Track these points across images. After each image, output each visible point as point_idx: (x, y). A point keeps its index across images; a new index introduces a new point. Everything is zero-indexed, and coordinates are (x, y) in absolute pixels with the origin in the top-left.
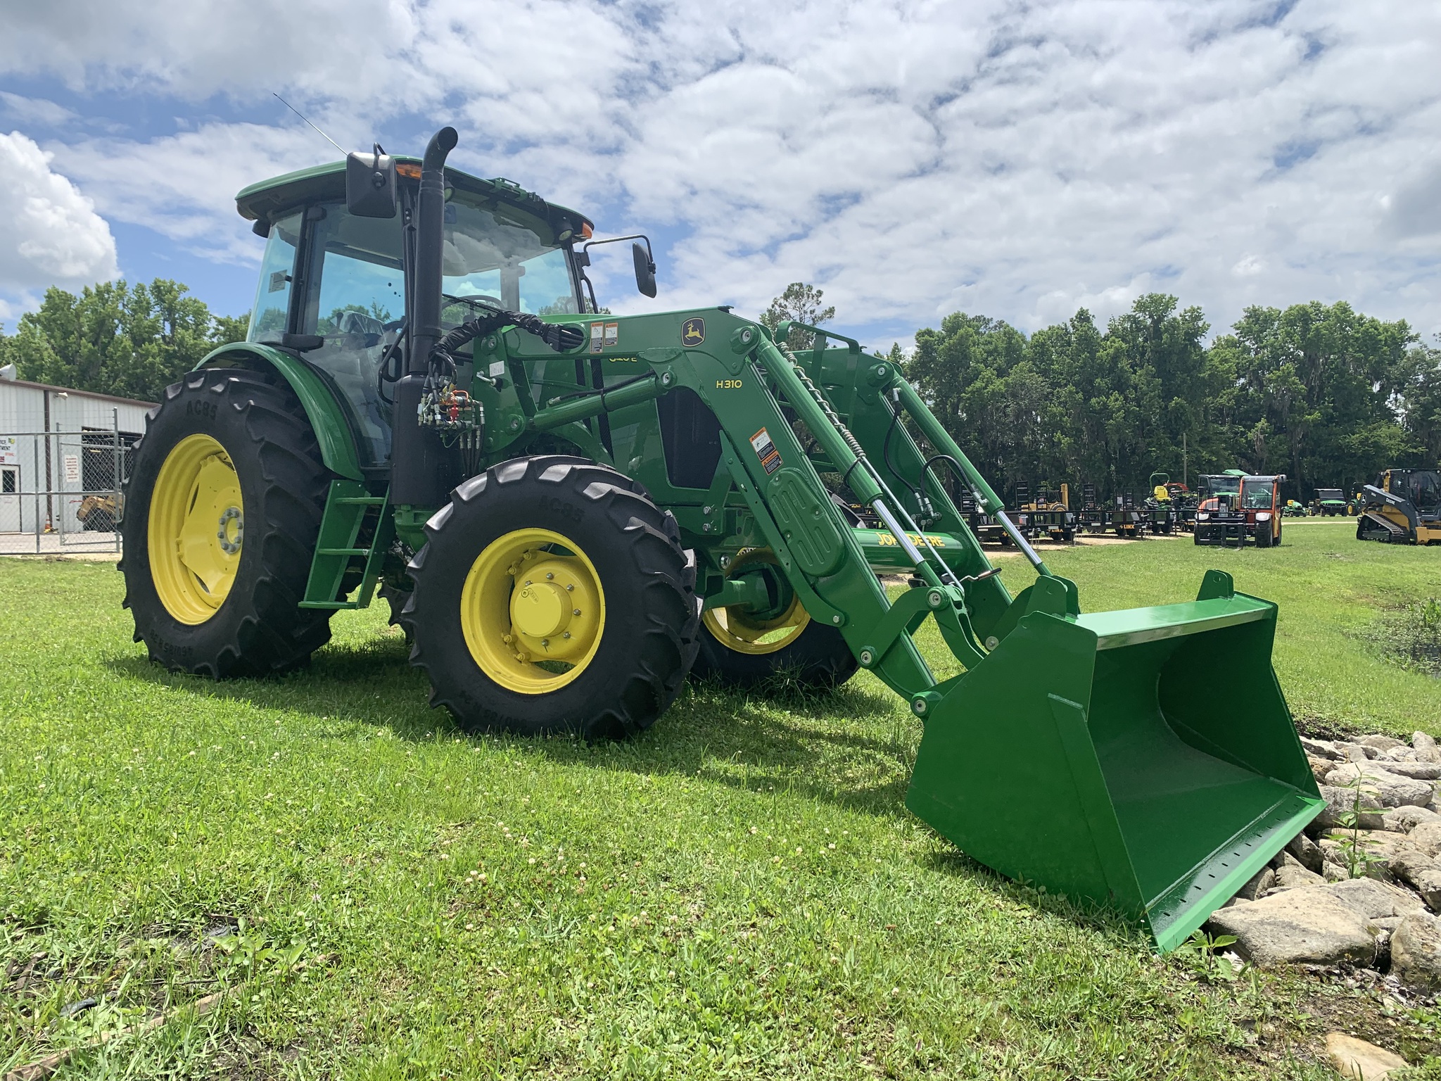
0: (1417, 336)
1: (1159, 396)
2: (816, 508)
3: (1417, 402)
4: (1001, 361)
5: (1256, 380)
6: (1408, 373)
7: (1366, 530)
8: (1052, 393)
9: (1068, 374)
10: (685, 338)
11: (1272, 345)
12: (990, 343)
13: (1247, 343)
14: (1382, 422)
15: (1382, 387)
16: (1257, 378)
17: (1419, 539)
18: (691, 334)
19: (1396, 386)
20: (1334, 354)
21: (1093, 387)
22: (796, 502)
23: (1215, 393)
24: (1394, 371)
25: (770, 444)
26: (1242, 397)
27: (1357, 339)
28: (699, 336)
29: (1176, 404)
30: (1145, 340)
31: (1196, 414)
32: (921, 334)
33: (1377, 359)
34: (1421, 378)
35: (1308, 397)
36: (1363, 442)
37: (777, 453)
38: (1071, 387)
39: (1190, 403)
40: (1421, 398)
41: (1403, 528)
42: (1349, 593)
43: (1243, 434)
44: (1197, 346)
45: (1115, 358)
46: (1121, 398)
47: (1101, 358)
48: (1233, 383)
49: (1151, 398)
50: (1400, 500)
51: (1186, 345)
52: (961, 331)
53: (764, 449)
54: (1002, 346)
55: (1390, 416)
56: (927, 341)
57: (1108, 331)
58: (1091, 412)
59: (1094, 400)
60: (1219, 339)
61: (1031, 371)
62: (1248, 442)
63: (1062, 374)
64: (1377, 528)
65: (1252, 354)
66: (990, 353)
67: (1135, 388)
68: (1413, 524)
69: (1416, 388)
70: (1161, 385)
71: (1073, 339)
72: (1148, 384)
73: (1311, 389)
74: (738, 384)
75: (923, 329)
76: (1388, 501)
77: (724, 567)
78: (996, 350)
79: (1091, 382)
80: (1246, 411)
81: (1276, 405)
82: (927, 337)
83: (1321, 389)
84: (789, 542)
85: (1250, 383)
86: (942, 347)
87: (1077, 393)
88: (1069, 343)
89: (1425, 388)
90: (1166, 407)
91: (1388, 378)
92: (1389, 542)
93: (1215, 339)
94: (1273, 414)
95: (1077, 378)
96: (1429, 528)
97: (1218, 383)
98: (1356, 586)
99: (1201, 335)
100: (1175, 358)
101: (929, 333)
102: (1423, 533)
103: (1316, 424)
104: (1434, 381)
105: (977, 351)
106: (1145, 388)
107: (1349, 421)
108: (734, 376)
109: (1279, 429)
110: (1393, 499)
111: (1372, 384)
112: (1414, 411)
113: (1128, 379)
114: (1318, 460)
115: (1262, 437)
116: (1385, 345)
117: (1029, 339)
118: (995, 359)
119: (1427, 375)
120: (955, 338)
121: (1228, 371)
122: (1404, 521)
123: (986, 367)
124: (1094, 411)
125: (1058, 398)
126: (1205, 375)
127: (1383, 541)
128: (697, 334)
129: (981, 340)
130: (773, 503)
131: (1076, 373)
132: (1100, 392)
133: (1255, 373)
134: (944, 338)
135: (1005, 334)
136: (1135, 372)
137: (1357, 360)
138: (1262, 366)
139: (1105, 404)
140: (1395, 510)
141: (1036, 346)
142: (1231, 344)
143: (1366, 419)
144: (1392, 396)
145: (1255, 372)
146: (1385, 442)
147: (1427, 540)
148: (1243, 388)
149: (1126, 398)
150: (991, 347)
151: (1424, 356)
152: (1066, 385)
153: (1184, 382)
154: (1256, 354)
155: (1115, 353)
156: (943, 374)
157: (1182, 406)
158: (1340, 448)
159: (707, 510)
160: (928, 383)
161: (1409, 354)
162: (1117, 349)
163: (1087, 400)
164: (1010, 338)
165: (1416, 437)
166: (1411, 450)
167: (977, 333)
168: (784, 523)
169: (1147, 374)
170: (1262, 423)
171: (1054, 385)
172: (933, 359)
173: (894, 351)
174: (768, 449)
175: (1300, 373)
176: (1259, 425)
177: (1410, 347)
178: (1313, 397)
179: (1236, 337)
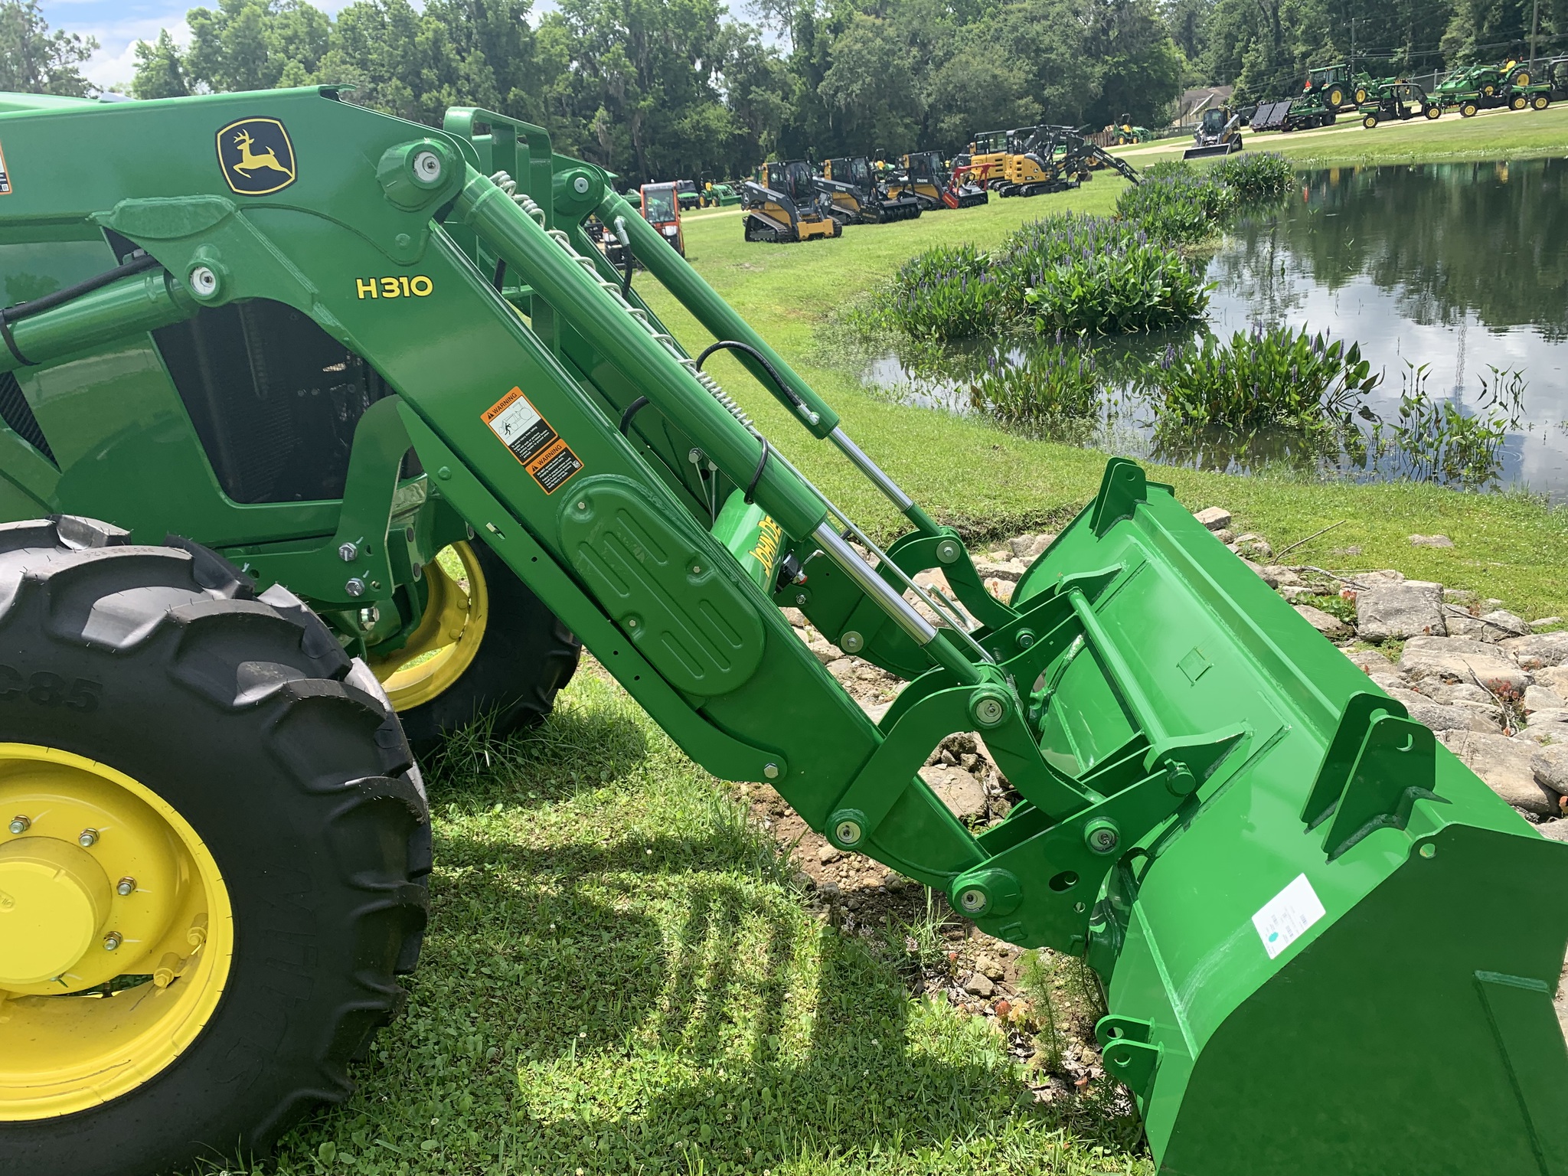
0: (727, 8)
1: (494, 87)
2: (692, 561)
3: (735, 80)
4: (306, 51)
5: (589, 63)
6: (723, 48)
7: (753, 229)
8: (375, 89)
9: (390, 65)
10: (233, 174)
11: (598, 23)
12: (287, 26)
13: (573, 21)
14: (710, 103)
15: (704, 66)
16: (589, 61)
17: (801, 235)
18: (251, 162)
19: (715, 64)
20: (657, 30)
21: (421, 79)
22: (642, 550)
23: (550, 81)
24: (712, 47)
25: (540, 426)
26: (578, 84)
27: (675, 14)
28: (275, 166)
29: (515, 95)
30: (469, 18)
31: (537, 107)
32: (193, 17)
33: (696, 34)
34: (736, 54)
35: (640, 82)
36: (696, 127)
37: (562, 444)
38: (395, 82)
39: (528, 93)
40: (739, 76)
41: (786, 225)
42: (779, 310)
43: (585, 126)
44: (524, 25)
45: (436, 43)
46: (454, 91)
47: (421, 43)
48: (568, 66)
49: (487, 90)
50: (781, 196)
51: (513, 24)
52: (245, 10)
53: (527, 437)
54: (302, 30)
55: (713, 96)
56: (203, 26)
57: (425, 9)
58: (426, 111)
59: (425, 97)
60: (545, 16)
61: (344, 62)
62: (591, 134)
63: (383, 66)
64: (762, 227)
65: (580, 32)
66: (290, 40)
67: (468, 79)
68: (794, 220)
69: (733, 65)
70: (494, 73)
71: (387, 19)
72: (481, 71)
73: (641, 70)
74: (422, 286)
75: (195, 9)
76: (769, 197)
77: (369, 625)
78: (296, 35)
79: (418, 74)
80: (584, 99)
81: (611, 91)
82: (201, 20)
83: (651, 70)
84: (636, 636)
85: (583, 66)
86: (225, 33)
87: (405, 88)
88: (383, 25)
89: (740, 65)
90: (505, 100)
91: (708, 56)
92: (776, 241)
93: (542, 16)
94: (611, 102)
95: (400, 69)
96: (808, 222)
97: (551, 69)
98: (781, 301)
99: (526, 11)
100: (504, 39)
101: (204, 14)
102: (804, 229)
103: (653, 111)
104: (748, 56)
105: (274, 38)
106: (477, 79)
107: (680, 105)
108: (407, 268)
109: (618, 118)
110: (774, 195)
111: (693, 63)
112: (734, 90)
113: (456, 69)
114: (658, 148)
115: (604, 127)
116: (701, 19)
117: (334, 20)
118: (298, 49)
119: (741, 51)
120: (241, 19)
121: (561, 55)
122: (785, 217)
123: (289, 58)
124: (428, 110)
125: (384, 96)
126: (539, 59)
127: (770, 241)
128: (269, 160)
129: (275, 23)
130: (582, 561)
131: (399, 63)
132: (431, 87)
133: (584, 53)
134: (225, 21)
135: (302, 14)
136: (463, 59)
137: (679, 36)
138: (593, 47)
139: (438, 99)
140: (777, 207)
141: (345, 30)
142: (559, 22)
143: (694, 100)
144: (713, 74)
145: (586, 54)
146: (714, 124)
147: (807, 235)
148: (577, 72)
149: (459, 91)
150: (289, 32)
151: (735, 31)
152: (390, 79)
153: (519, 68)
154: (584, 34)
155: (435, 37)
156: (237, 70)
157: (522, 99)
158: (675, 133)
159: (348, 548)
160: (220, 82)
161: (723, 29)
162: (435, 31)
163: (417, 96)
164: (310, 20)
165: (739, 117)
166: (737, 132)
167: (267, 13)
168: (618, 599)
169: (477, 62)
170: (601, 112)
171: (375, 79)
172: (219, 50)
173: (163, 41)
174: (538, 438)
175: (630, 53)
176: (597, 114)
177: (723, 21)
178: (644, 80)
179: (561, 13)
